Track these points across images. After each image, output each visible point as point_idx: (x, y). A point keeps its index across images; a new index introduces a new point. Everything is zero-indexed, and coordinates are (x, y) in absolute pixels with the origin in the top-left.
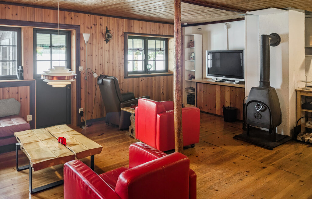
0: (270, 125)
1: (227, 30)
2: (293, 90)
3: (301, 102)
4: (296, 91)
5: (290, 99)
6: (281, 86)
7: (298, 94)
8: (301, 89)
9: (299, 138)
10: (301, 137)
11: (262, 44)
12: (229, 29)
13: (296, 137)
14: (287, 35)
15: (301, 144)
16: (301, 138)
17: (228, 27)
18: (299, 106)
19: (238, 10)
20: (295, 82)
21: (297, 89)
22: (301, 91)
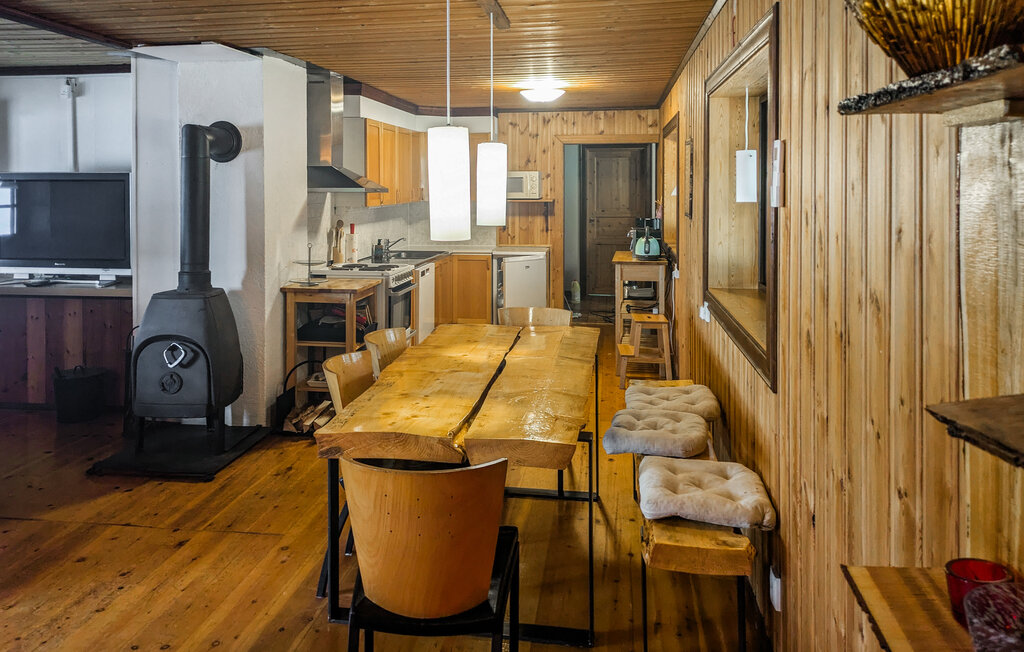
0: (209, 405)
1: (70, 100)
2: (277, 291)
3: (295, 323)
4: (284, 291)
5: (266, 317)
6: (244, 283)
7: (288, 301)
8: (298, 286)
9: (289, 427)
10: (294, 422)
11: (186, 152)
12: (78, 99)
13: (281, 424)
14: (260, 129)
15: (294, 441)
16: (294, 425)
17: (77, 92)
18: (292, 335)
19: (106, 36)
20: (283, 266)
21: (287, 285)
22: (296, 291)
